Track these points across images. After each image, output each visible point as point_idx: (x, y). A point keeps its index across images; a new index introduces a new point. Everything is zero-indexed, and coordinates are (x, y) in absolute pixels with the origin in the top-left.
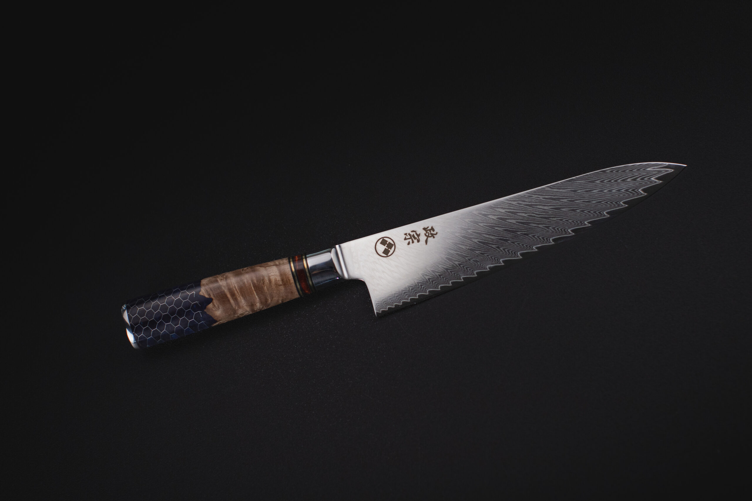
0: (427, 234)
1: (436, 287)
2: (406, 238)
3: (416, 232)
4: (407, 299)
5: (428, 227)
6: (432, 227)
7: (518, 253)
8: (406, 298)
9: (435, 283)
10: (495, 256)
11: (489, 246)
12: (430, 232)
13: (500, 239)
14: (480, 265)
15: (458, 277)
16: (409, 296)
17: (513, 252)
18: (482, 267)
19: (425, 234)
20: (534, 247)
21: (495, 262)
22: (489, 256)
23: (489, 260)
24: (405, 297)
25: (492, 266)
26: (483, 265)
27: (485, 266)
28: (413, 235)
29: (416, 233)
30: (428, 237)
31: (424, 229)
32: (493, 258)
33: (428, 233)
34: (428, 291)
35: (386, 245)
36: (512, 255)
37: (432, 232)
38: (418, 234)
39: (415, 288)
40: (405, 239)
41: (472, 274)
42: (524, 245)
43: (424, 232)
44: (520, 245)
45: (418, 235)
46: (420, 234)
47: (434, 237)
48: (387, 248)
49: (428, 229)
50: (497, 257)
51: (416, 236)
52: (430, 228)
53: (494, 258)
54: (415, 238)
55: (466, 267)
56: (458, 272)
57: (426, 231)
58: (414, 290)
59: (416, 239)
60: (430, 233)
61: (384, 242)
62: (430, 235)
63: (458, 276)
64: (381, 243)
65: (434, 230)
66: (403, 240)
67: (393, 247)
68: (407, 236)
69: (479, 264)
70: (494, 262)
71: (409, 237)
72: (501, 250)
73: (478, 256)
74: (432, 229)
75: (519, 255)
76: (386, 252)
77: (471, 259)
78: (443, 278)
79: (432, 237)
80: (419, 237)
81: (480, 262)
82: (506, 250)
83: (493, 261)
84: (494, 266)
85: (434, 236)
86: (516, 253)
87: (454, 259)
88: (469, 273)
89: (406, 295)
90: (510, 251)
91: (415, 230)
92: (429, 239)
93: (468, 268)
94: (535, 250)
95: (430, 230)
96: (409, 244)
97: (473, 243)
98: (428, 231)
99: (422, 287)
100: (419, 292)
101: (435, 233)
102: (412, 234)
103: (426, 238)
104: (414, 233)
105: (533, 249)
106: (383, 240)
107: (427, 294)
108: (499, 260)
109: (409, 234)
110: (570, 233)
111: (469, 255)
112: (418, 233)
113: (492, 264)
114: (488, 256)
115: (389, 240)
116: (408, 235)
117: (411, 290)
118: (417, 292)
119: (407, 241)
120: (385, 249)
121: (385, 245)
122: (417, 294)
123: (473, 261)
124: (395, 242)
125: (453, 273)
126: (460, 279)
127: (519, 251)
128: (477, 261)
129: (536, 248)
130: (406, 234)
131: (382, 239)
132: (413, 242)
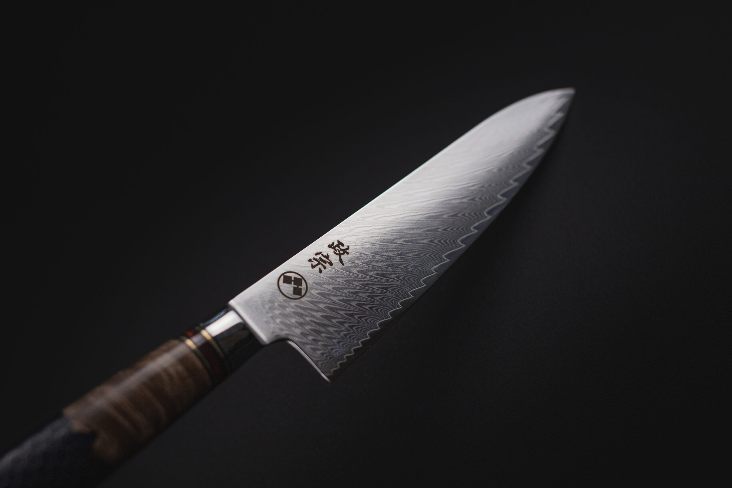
0: (338, 252)
1: (385, 316)
2: (314, 265)
3: (322, 253)
4: (358, 345)
5: (333, 243)
6: (338, 241)
7: (458, 241)
8: (355, 343)
9: (381, 311)
10: (434, 253)
11: (420, 243)
12: (339, 248)
13: (428, 231)
14: (422, 270)
15: (405, 294)
16: (358, 340)
17: (452, 241)
18: (426, 272)
19: (334, 252)
20: (472, 229)
21: (438, 260)
22: (427, 255)
23: (429, 260)
24: (353, 342)
25: (437, 266)
26: (426, 269)
27: (429, 270)
28: (320, 258)
29: (323, 255)
30: (340, 255)
31: (330, 246)
32: (432, 256)
33: (337, 250)
34: (377, 324)
35: (293, 283)
36: (452, 246)
37: (342, 247)
38: (325, 256)
39: (361, 326)
40: (313, 267)
41: (418, 284)
42: (460, 229)
43: (332, 250)
44: (454, 231)
45: (327, 257)
46: (327, 254)
47: (348, 253)
48: (296, 286)
49: (335, 245)
50: (437, 254)
51: (324, 259)
52: (336, 243)
53: (434, 256)
54: (325, 262)
55: (407, 277)
56: (401, 287)
57: (334, 248)
58: (360, 329)
59: (327, 263)
60: (340, 250)
61: (287, 280)
62: (342, 252)
63: (404, 292)
64: (285, 282)
65: (343, 245)
66: (311, 269)
67: (303, 282)
68: (313, 263)
69: (420, 269)
70: (436, 261)
71: (316, 263)
72: (437, 244)
73: (413, 260)
74: (340, 243)
75: (460, 243)
76: (297, 291)
77: (407, 266)
78: (387, 301)
79: (346, 254)
80: (329, 259)
81: (421, 266)
82: (442, 241)
83: (434, 260)
84: (439, 266)
85: (347, 251)
86: (455, 241)
87: (388, 273)
88: (414, 284)
89: (353, 339)
90: (448, 241)
91: (319, 251)
92: (342, 256)
93: (411, 278)
94: (474, 231)
95: (337, 246)
96: (321, 271)
97: (399, 246)
98: (337, 248)
99: (367, 322)
100: (368, 330)
101: (345, 247)
102: (318, 257)
103: (338, 257)
104: (320, 255)
105: (471, 231)
106: (285, 277)
107: (378, 329)
108: (441, 256)
109: (314, 259)
110: (501, 200)
111: (402, 262)
112: (325, 254)
113: (436, 265)
114: (425, 255)
115: (293, 275)
116: (312, 260)
117: (356, 330)
118: (365, 331)
119: (317, 269)
120: (294, 288)
121: (291, 284)
122: (366, 332)
123: (412, 267)
124: (302, 276)
125: (395, 290)
126: (409, 296)
127: (458, 238)
128: (415, 267)
129: (475, 228)
130: (310, 260)
131: (282, 277)
132: (325, 268)
